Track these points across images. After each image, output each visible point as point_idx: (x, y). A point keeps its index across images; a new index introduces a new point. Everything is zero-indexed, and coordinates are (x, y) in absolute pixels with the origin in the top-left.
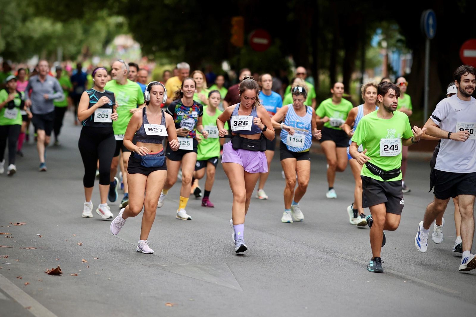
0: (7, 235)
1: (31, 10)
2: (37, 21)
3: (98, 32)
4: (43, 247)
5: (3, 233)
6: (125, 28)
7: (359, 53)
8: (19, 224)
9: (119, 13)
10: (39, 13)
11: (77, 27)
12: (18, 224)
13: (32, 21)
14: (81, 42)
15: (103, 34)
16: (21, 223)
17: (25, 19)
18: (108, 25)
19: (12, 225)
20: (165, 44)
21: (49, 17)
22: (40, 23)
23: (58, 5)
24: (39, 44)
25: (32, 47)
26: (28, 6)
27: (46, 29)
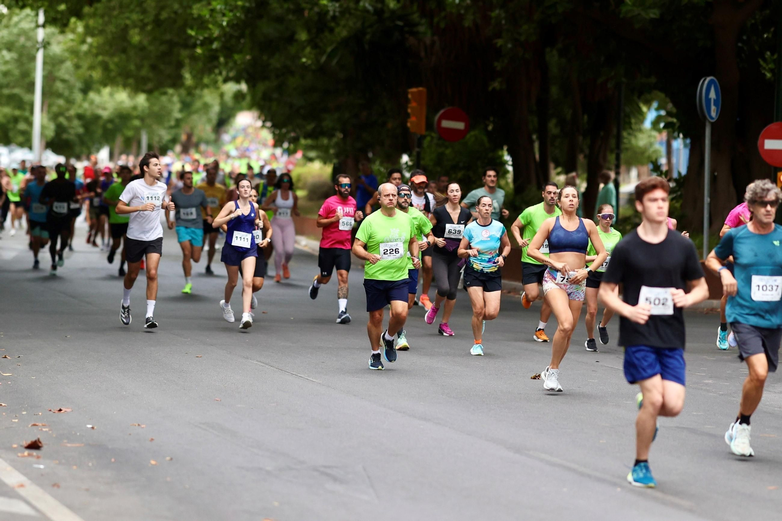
1: (97, 74)
2: (106, 91)
3: (206, 107)
6: (248, 100)
10: (109, 80)
11: (173, 99)
13: (99, 92)
14: (179, 122)
15: (216, 110)
17: (86, 88)
18: (222, 95)
21: (125, 86)
22: (111, 95)
23: (139, 67)
24: (110, 126)
25: (99, 132)
26: (92, 68)
27: (122, 102)
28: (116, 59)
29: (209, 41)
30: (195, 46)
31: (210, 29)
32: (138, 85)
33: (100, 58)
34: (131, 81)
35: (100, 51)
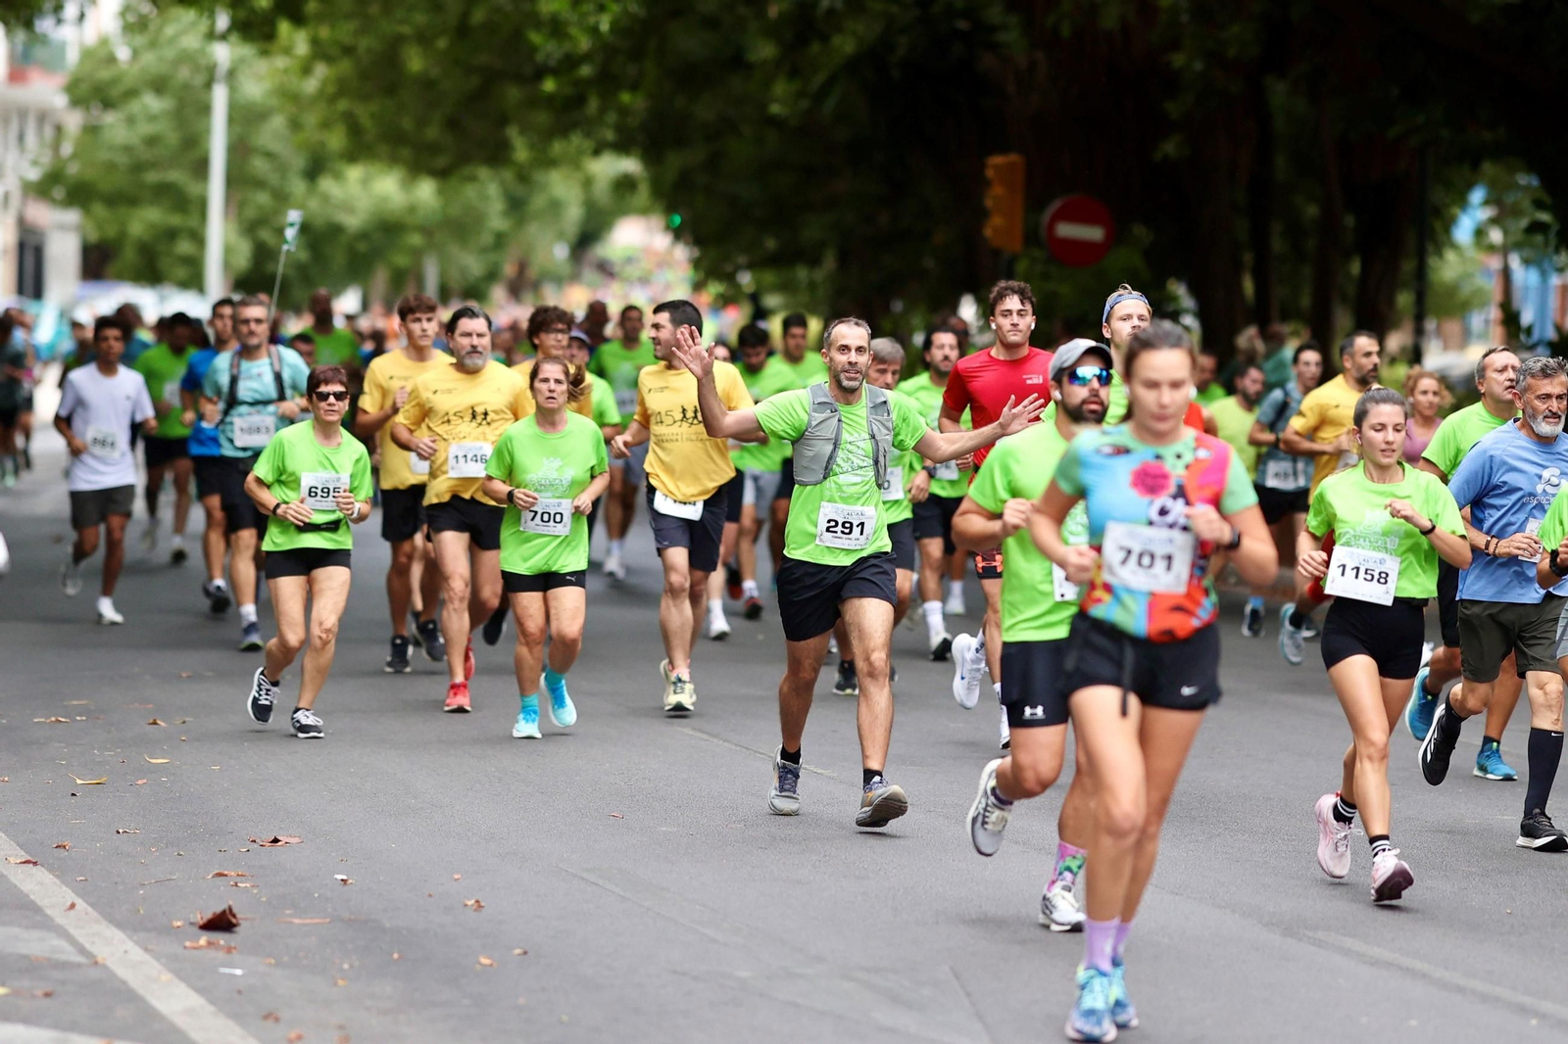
0: (238, 879)
1: (336, 140)
2: (354, 173)
3: (556, 207)
4: (352, 917)
5: (226, 873)
6: (643, 194)
7: (1408, 266)
8: (280, 843)
9: (622, 147)
10: (359, 149)
11: (487, 191)
12: (276, 841)
13: (338, 176)
14: (500, 241)
15: (573, 214)
16: (283, 839)
17: (315, 169)
18: (588, 183)
19: (255, 846)
20: (771, 244)
21: (393, 160)
22: (365, 182)
23: (422, 123)
24: (362, 247)
25: (338, 258)
26: (326, 125)
27: (385, 199)
28: (374, 107)
29: (571, 62)
30: (540, 73)
31: (569, 37)
32: (420, 160)
33: (343, 105)
34: (406, 152)
35: (341, 89)
